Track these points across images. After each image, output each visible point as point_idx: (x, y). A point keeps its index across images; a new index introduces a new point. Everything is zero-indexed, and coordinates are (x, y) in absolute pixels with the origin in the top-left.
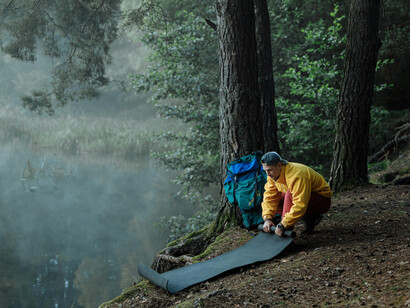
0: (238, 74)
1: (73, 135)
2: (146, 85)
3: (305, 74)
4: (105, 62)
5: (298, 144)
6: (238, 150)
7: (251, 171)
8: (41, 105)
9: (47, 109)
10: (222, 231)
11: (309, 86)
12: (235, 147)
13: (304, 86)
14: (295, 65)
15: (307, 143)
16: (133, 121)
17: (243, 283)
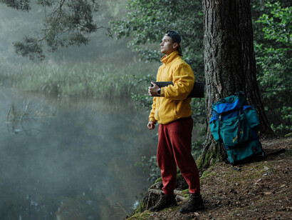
0: (221, 21)
1: (55, 80)
2: (126, 30)
3: (278, 20)
4: (92, 10)
5: (271, 86)
6: (222, 91)
7: (234, 110)
8: (32, 50)
9: (38, 55)
10: (208, 166)
11: (281, 31)
12: (219, 89)
13: (276, 31)
14: (267, 10)
15: (280, 84)
16: (111, 66)
17: (231, 214)
